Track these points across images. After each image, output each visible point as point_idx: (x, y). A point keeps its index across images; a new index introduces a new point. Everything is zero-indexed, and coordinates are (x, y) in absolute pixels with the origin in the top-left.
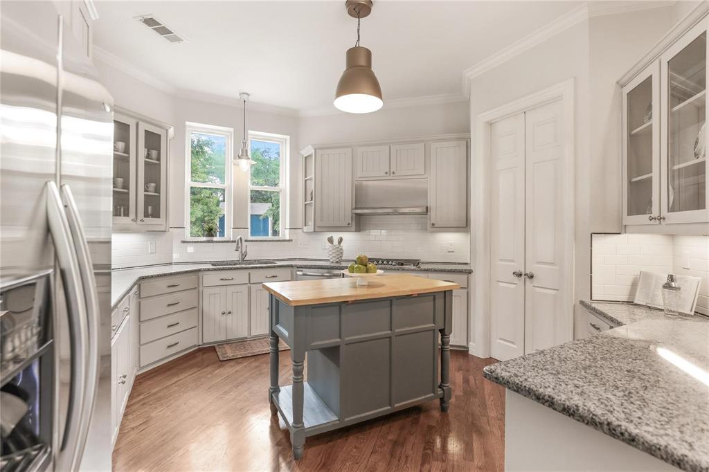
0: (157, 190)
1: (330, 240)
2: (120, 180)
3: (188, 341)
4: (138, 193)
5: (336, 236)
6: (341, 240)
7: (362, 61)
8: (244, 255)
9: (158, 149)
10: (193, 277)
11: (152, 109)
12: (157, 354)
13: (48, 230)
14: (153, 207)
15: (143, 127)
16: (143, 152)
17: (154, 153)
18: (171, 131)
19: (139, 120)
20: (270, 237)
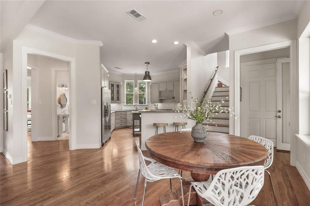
0: (119, 95)
1: (155, 105)
2: (112, 94)
3: (124, 125)
4: (115, 97)
5: (156, 104)
6: (157, 105)
7: (147, 74)
8: (137, 109)
9: (119, 87)
10: (125, 112)
11: (117, 79)
12: (118, 125)
13: (107, 103)
14: (118, 99)
15: (116, 84)
16: (116, 88)
17: (118, 88)
18: (121, 83)
19: (116, 82)
20: (144, 105)
